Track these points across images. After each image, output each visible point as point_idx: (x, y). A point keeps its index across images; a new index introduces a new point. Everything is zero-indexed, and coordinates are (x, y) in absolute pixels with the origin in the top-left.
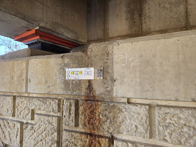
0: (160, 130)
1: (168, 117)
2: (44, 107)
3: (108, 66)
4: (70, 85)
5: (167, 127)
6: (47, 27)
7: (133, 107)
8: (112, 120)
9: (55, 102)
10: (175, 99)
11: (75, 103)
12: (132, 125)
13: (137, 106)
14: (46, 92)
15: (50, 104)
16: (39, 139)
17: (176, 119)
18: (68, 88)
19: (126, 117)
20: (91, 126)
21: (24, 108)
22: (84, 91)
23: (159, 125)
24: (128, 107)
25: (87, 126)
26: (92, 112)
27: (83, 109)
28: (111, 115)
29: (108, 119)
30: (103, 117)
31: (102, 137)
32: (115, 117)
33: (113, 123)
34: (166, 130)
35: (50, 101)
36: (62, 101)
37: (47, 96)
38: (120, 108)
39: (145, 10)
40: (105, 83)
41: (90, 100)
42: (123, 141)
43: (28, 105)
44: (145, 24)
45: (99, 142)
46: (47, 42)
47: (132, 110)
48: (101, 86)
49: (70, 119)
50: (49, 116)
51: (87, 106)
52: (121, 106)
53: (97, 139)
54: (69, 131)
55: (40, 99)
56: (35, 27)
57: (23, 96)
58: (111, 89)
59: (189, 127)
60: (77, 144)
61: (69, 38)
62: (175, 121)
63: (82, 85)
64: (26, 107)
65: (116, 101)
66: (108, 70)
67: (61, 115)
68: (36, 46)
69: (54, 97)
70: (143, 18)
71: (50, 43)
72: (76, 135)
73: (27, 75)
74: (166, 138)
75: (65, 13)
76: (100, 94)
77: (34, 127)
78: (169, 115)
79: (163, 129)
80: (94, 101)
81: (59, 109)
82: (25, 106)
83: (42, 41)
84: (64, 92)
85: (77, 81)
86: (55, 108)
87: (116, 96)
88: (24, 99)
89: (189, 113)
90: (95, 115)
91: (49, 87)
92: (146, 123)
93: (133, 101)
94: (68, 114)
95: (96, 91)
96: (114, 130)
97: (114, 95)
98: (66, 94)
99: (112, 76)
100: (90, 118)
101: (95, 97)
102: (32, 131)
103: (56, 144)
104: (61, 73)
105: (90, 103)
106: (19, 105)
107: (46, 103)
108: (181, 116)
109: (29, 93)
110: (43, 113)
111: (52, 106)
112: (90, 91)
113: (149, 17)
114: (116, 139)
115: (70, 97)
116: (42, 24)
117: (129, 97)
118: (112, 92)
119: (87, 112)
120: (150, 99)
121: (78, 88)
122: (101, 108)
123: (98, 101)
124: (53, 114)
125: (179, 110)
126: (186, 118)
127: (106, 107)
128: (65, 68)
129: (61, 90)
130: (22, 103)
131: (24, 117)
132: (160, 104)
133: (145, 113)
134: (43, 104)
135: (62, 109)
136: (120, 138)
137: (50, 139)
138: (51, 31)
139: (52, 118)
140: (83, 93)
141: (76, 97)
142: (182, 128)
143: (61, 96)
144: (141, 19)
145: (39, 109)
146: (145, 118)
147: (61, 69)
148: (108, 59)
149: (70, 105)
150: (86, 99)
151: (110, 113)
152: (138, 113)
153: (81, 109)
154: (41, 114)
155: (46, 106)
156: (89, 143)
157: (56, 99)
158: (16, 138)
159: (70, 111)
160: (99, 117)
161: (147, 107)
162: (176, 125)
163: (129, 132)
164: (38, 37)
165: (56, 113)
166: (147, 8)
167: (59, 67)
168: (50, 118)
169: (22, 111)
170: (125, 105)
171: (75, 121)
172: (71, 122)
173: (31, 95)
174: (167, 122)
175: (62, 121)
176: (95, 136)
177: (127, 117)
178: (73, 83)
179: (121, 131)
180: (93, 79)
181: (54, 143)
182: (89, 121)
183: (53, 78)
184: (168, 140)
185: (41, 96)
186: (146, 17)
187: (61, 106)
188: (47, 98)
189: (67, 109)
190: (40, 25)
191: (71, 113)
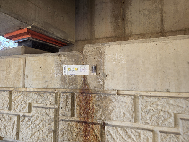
0: (143, 115)
1: (149, 105)
2: (41, 100)
3: (101, 64)
4: (66, 80)
5: (148, 112)
6: (39, 27)
7: (121, 97)
8: (104, 109)
9: (52, 95)
10: (154, 90)
11: (71, 96)
12: (120, 113)
13: (124, 96)
14: (44, 87)
15: (48, 97)
16: (36, 129)
17: (155, 106)
18: (65, 83)
19: (115, 106)
20: (85, 115)
21: (21, 102)
22: (79, 85)
23: (142, 111)
24: (118, 98)
25: (82, 115)
26: (87, 103)
27: (78, 101)
28: (103, 104)
29: (100, 108)
30: (96, 107)
31: (95, 124)
32: (106, 107)
33: (104, 111)
34: (148, 114)
35: (47, 95)
36: (59, 94)
37: (44, 90)
38: (111, 99)
39: (128, 15)
40: (98, 78)
41: (85, 93)
42: (113, 126)
43: (25, 98)
44: (127, 28)
45: (93, 129)
46: (38, 41)
47: (121, 100)
48: (95, 81)
49: (66, 110)
50: (46, 108)
51: (82, 98)
52: (112, 97)
53: (91, 126)
54: (66, 121)
55: (37, 93)
56: (27, 26)
57: (19, 91)
58: (103, 83)
59: (165, 111)
60: (73, 132)
61: (59, 37)
62: (154, 107)
63: (78, 80)
64: (23, 101)
65: (107, 93)
66: (101, 67)
67: (58, 107)
68: (26, 44)
69: (51, 91)
70: (126, 22)
71: (41, 42)
72: (71, 124)
73: (24, 71)
74: (147, 121)
75: (55, 14)
76: (94, 87)
77: (31, 119)
78: (150, 103)
79: (145, 114)
80: (88, 93)
81: (56, 101)
82: (22, 99)
83: (33, 39)
84: (61, 86)
85: (73, 76)
86: (52, 101)
87: (108, 89)
88: (21, 93)
89: (164, 100)
90: (90, 106)
91: (46, 82)
92: (132, 110)
93: (121, 92)
94: (64, 105)
95: (91, 85)
96: (105, 117)
97: (106, 88)
98: (63, 88)
99: (104, 72)
100: (85, 109)
101: (89, 90)
102: (29, 123)
103: (53, 133)
104: (58, 70)
105: (85, 95)
106: (16, 99)
107: (44, 96)
108: (159, 103)
109: (26, 88)
110: (40, 106)
111: (49, 99)
112: (85, 85)
113: (131, 21)
114: (107, 125)
115: (67, 91)
116: (34, 24)
117: (118, 89)
118: (104, 86)
119: (83, 103)
120: (135, 91)
121: (74, 83)
122: (95, 99)
123: (91, 93)
124: (50, 107)
125: (157, 99)
126: (162, 105)
127: (99, 98)
128: (62, 65)
129: (59, 84)
130: (19, 97)
131: (20, 111)
132: (142, 94)
133: (131, 102)
134: (41, 98)
135: (58, 102)
136: (110, 124)
137: (47, 129)
138: (43, 30)
139: (50, 110)
140: (78, 87)
141: (72, 90)
142: (159, 112)
143: (58, 90)
144: (124, 23)
145: (36, 102)
146: (131, 106)
147: (58, 65)
148: (100, 58)
149: (67, 98)
150: (81, 92)
151: (102, 103)
152: (126, 102)
153: (77, 100)
154: (38, 107)
155: (43, 99)
156: (84, 129)
157: (53, 92)
158: (13, 130)
159: (66, 103)
160: (93, 107)
161: (133, 97)
162: (155, 110)
163: (118, 119)
164: (29, 36)
165: (53, 105)
166: (129, 13)
167: (57, 64)
168: (47, 110)
169: (19, 104)
170: (115, 96)
171: (71, 111)
172: (68, 112)
173: (28, 90)
174: (148, 108)
175: (59, 112)
176: (89, 123)
177: (117, 106)
178: (69, 79)
179: (112, 118)
180: (88, 74)
181: (51, 133)
182: (84, 111)
183: (50, 74)
184: (149, 122)
185: (39, 90)
186: (129, 22)
187: (58, 99)
188: (45, 92)
189: (63, 102)
190: (33, 25)
191: (68, 104)
